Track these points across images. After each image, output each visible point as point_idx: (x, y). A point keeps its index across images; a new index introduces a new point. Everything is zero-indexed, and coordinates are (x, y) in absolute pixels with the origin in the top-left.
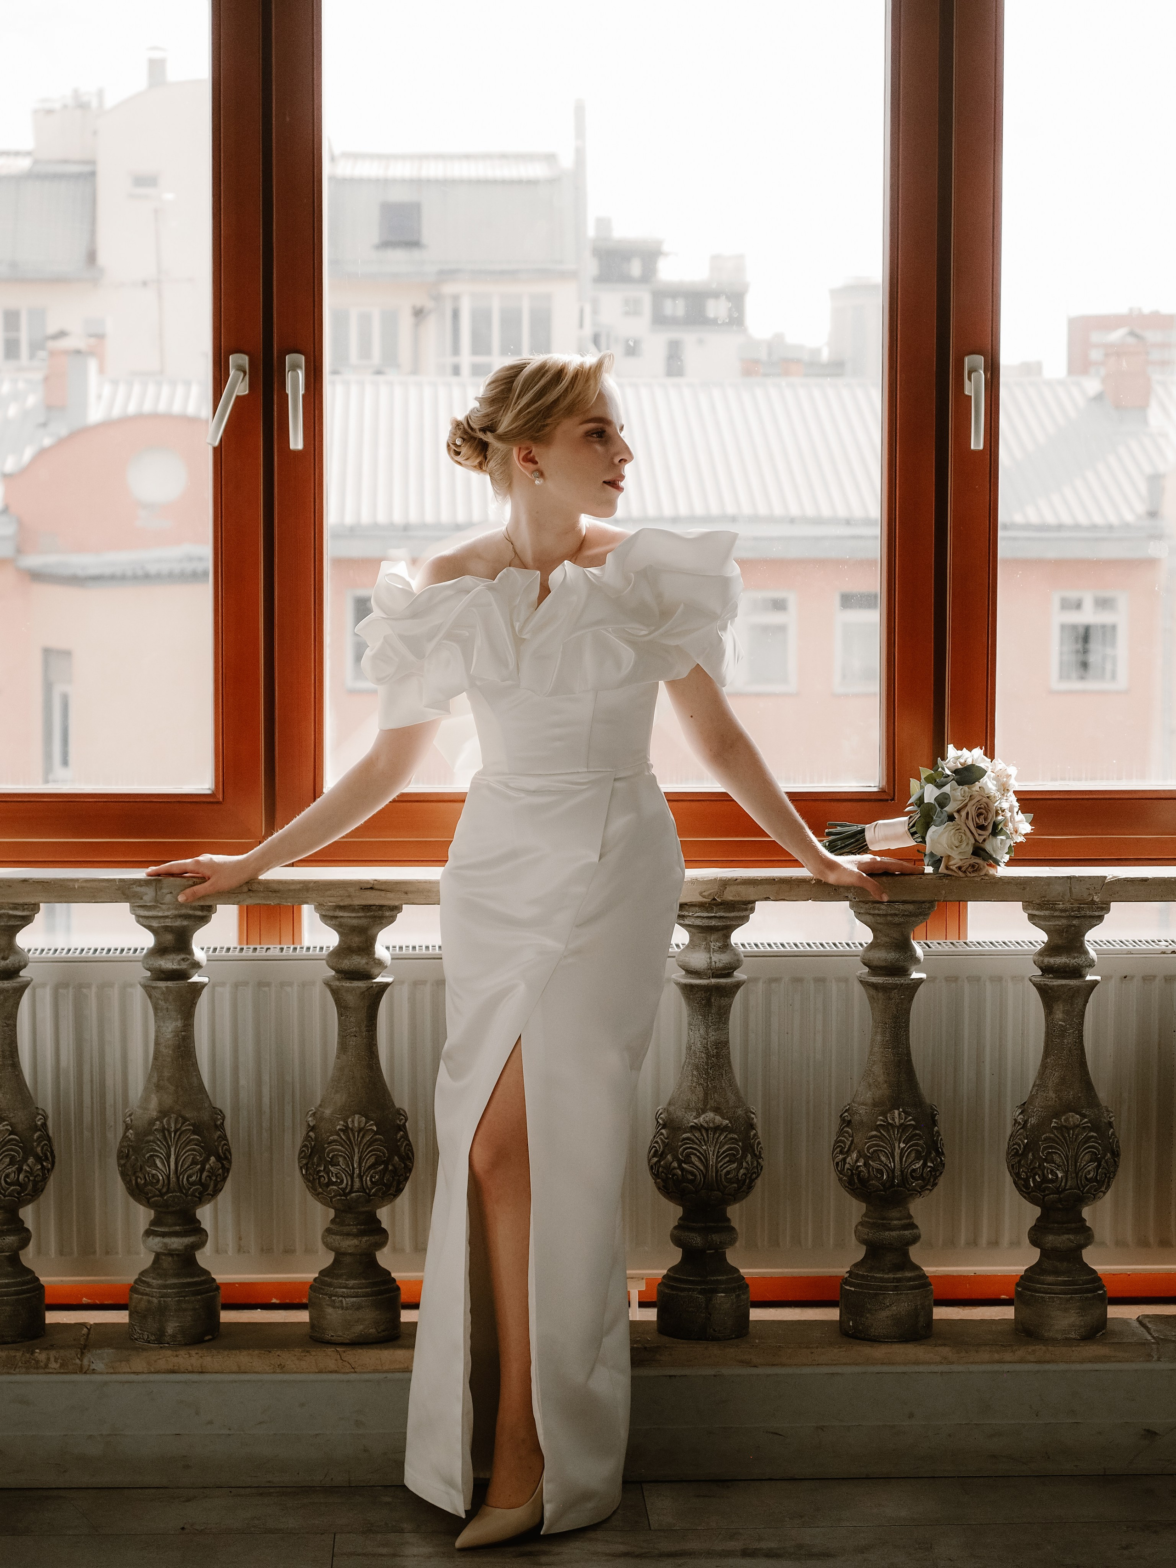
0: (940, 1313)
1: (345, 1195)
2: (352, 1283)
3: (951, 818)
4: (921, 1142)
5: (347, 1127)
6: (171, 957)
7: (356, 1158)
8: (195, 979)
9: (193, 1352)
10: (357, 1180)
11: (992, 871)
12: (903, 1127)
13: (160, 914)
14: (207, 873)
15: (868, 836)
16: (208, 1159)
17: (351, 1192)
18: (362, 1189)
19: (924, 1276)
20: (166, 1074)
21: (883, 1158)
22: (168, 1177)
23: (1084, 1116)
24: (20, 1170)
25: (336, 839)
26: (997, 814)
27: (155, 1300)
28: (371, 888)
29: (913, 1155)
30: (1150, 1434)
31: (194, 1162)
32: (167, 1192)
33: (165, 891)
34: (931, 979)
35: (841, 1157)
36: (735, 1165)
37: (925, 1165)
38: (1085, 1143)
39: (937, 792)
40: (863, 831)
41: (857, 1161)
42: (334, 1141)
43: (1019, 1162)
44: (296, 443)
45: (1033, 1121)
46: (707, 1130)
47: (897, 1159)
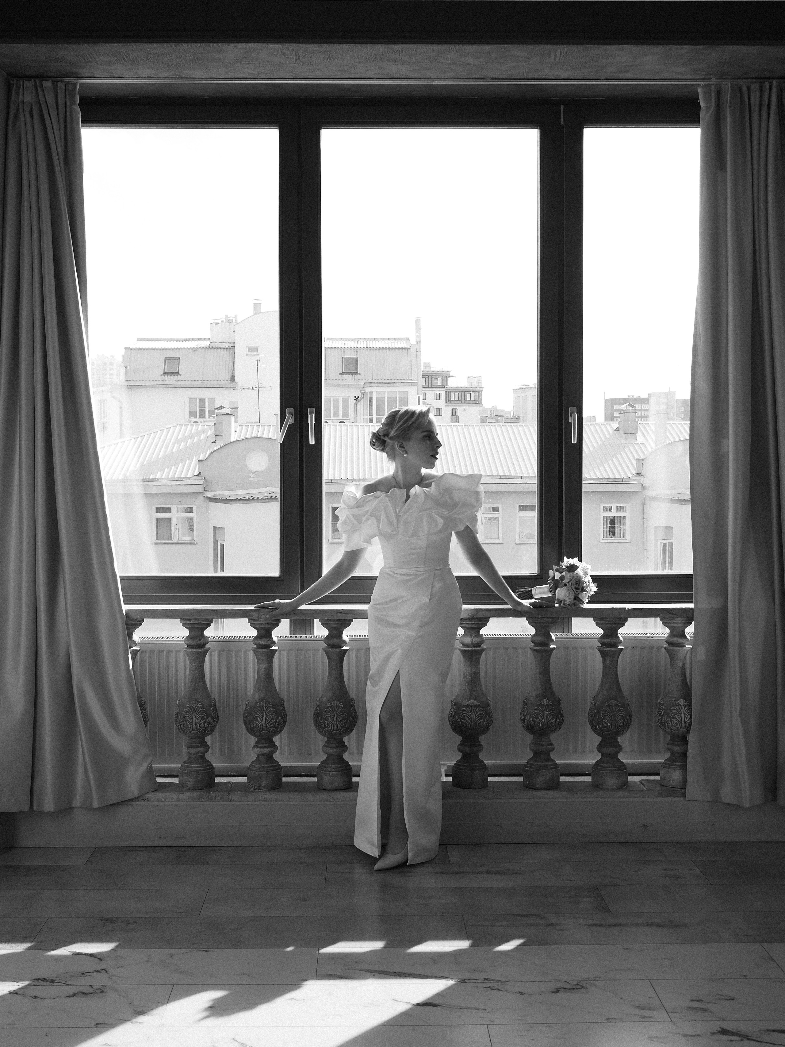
0: (562, 779)
1: (331, 732)
2: (333, 766)
3: (565, 585)
4: (554, 711)
5: (331, 705)
6: (264, 639)
7: (335, 717)
8: (273, 648)
9: (272, 793)
10: (336, 726)
11: (581, 606)
12: (548, 706)
13: (260, 623)
14: (278, 606)
15: (533, 592)
16: (277, 718)
17: (333, 730)
18: (338, 729)
19: (556, 764)
20: (262, 685)
21: (540, 718)
22: (263, 725)
23: (618, 701)
24: (205, 722)
25: (326, 594)
26: (584, 584)
27: (257, 773)
28: (341, 613)
29: (552, 716)
30: (646, 826)
31: (272, 719)
32: (262, 730)
33: (262, 614)
34: (558, 648)
35: (523, 717)
36: (482, 721)
37: (556, 720)
38: (619, 711)
39: (560, 575)
40: (531, 590)
41: (530, 719)
42: (327, 711)
43: (593, 719)
44: (312, 442)
45: (598, 703)
46: (471, 707)
47: (545, 718)
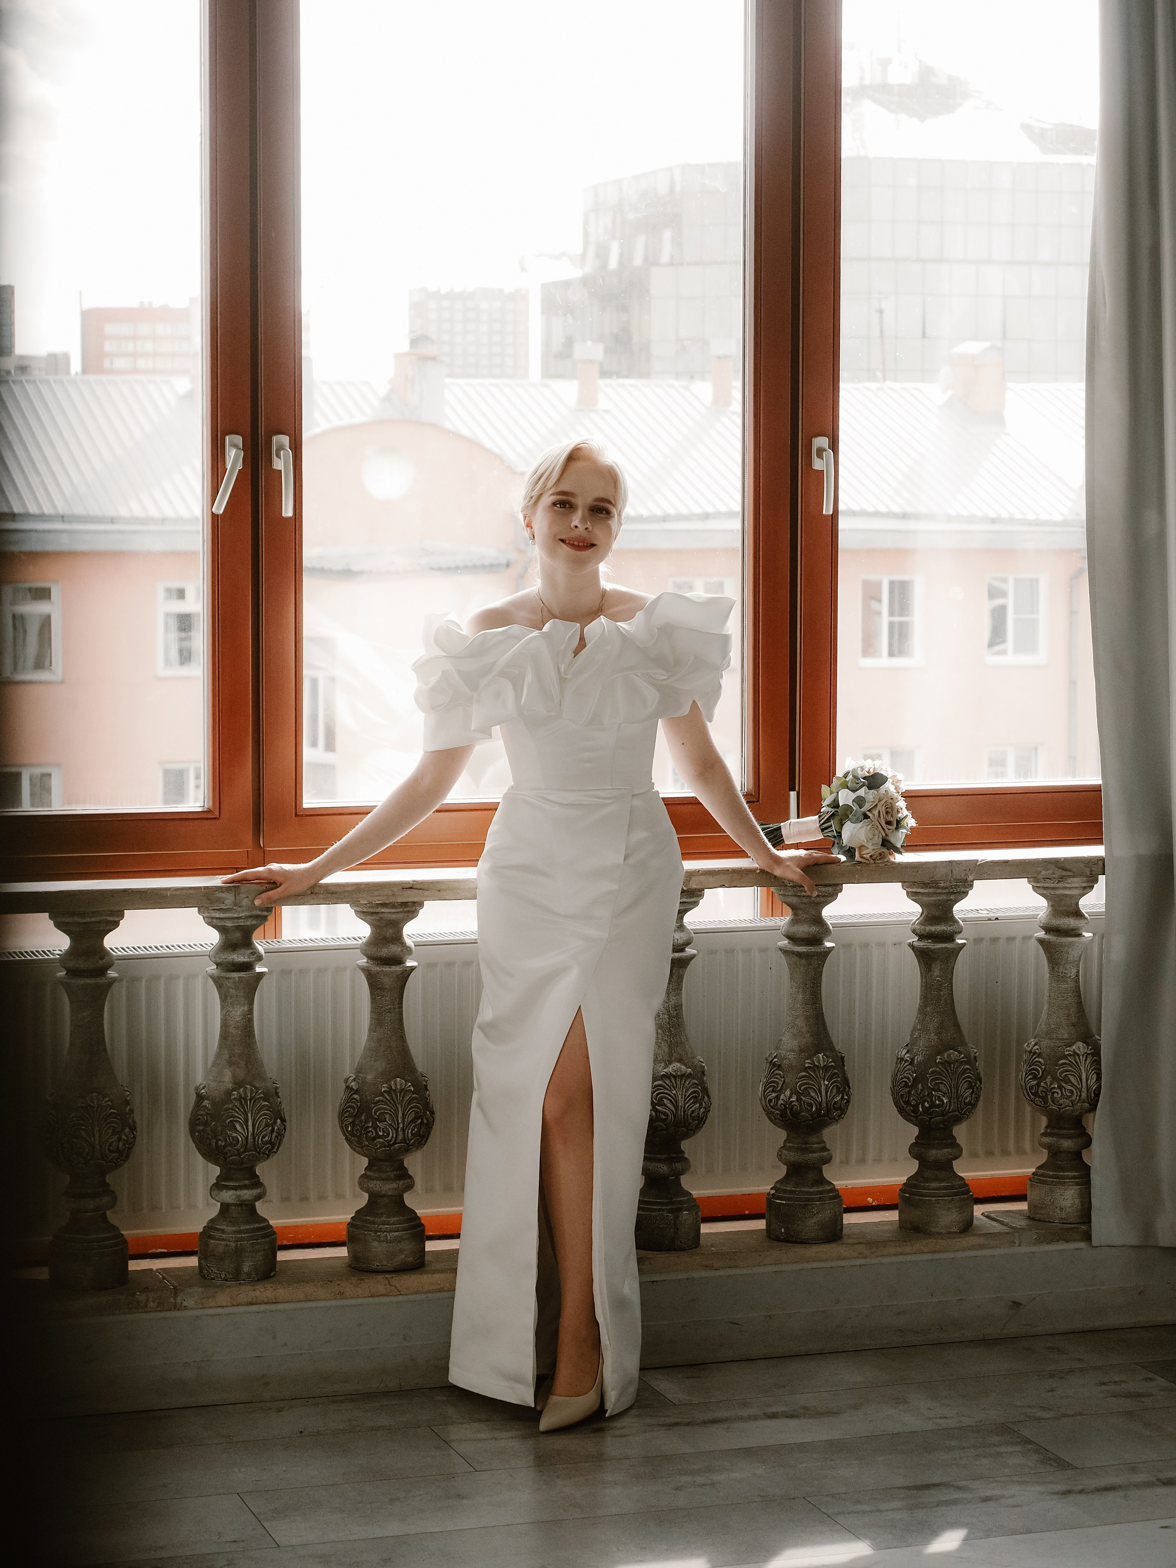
0: (849, 1219)
1: (389, 1146)
2: (393, 1219)
3: (866, 817)
4: (839, 1079)
5: (390, 1088)
6: (243, 951)
7: (400, 1115)
8: (258, 969)
9: (268, 1286)
10: (401, 1133)
11: (892, 859)
12: (826, 1068)
13: (236, 916)
14: (279, 879)
15: (784, 832)
16: (275, 1122)
17: (395, 1143)
18: (404, 1141)
19: (834, 1190)
20: (237, 1051)
21: (813, 1094)
22: (247, 1138)
23: (960, 1052)
24: (120, 1139)
27: (233, 1244)
28: (411, 888)
29: (835, 1090)
30: (1016, 1305)
31: (267, 1125)
32: (245, 1151)
33: (243, 896)
35: (774, 1095)
36: (698, 1105)
37: (842, 1097)
39: (853, 796)
40: (780, 828)
41: (790, 1097)
42: (379, 1101)
43: (909, 1092)
44: (286, 512)
45: (918, 1058)
46: (675, 1077)
47: (824, 1093)
